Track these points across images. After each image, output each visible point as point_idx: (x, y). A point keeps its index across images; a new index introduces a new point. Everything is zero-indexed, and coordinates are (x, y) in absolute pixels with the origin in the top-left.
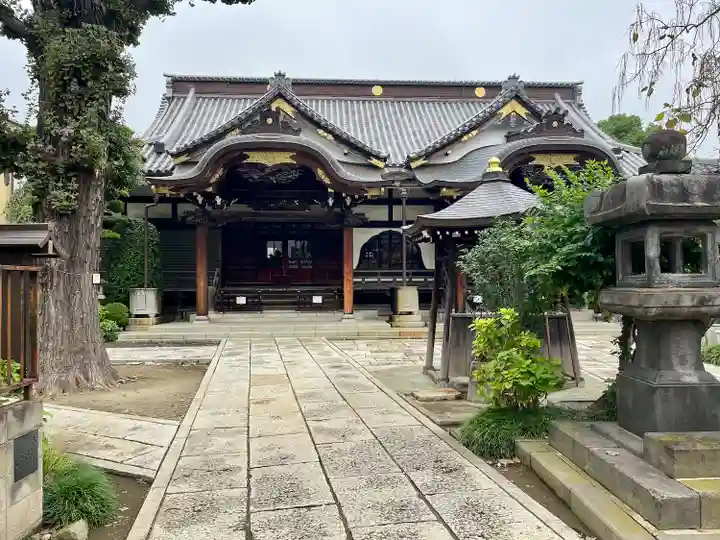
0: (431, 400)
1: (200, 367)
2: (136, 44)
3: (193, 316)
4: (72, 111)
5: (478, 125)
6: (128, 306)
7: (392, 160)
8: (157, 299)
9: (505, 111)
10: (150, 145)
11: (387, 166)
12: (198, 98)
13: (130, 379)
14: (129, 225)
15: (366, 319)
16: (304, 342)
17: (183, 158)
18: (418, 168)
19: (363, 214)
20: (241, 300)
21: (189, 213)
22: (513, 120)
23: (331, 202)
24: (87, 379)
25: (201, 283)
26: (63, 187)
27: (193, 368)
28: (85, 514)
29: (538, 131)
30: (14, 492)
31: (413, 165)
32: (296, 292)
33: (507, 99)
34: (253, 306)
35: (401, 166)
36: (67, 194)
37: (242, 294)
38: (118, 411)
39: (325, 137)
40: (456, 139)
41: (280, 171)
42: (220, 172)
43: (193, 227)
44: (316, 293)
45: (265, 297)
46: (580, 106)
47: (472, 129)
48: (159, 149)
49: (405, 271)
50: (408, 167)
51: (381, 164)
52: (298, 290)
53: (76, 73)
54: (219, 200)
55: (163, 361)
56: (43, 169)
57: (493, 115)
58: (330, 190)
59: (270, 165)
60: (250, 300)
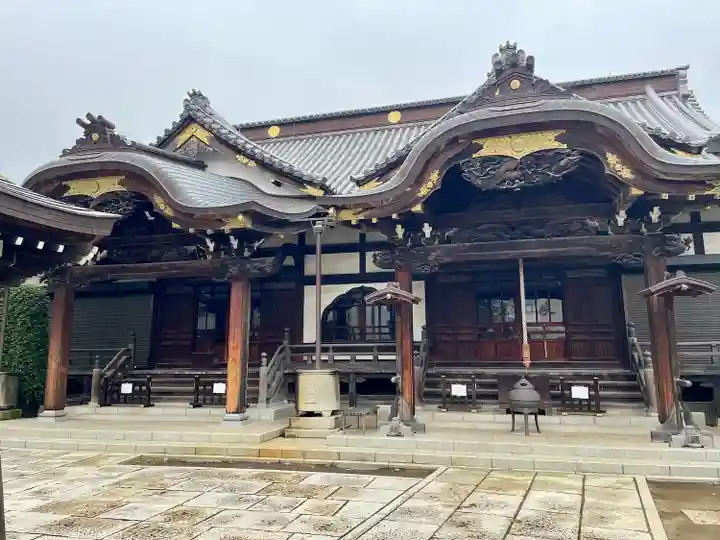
39: (245, 164)
59: (95, 196)
60: (137, 388)
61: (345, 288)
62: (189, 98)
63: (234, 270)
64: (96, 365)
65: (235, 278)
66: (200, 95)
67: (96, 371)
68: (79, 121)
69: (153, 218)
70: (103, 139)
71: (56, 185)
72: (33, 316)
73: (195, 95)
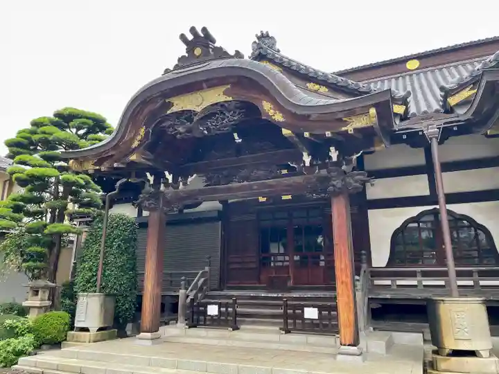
39: (316, 92)
41: (212, 115)
42: (142, 131)
59: (198, 109)
60: (223, 309)
61: (415, 211)
62: (257, 41)
63: (338, 183)
64: (182, 287)
65: (337, 193)
66: (268, 36)
67: (182, 292)
68: (183, 37)
69: (240, 141)
70: (205, 54)
71: (160, 102)
72: (125, 241)
73: (264, 37)
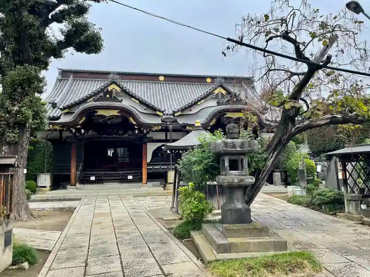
0: (169, 220)
1: (71, 211)
2: (47, 70)
3: (69, 187)
4: (18, 100)
5: (205, 97)
6: (36, 182)
7: (167, 112)
8: (51, 178)
9: (216, 92)
10: (49, 103)
11: (164, 114)
12: (74, 80)
13: (39, 216)
14: (38, 142)
15: (154, 186)
16: (121, 198)
17: (66, 111)
18: (178, 116)
19: (152, 137)
20: (93, 178)
21: (68, 137)
22: (220, 96)
23: (137, 132)
24: (20, 216)
25: (73, 170)
26: (12, 132)
27: (67, 211)
28: (27, 260)
29: (228, 102)
30: (4, 251)
31: (176, 115)
32: (120, 174)
33: (217, 87)
34: (99, 181)
35: (171, 114)
36: (14, 135)
37: (93, 175)
38: (35, 229)
39: (135, 101)
40: (195, 104)
41: (112, 118)
42: (84, 119)
43: (70, 143)
44: (129, 174)
45: (104, 176)
46: (253, 88)
47: (202, 99)
48: (54, 105)
49: (171, 163)
50: (174, 115)
51: (161, 114)
52: (121, 172)
53: (21, 84)
54: (83, 131)
55: (54, 208)
56: (3, 124)
57: (211, 93)
58: (136, 127)
59: (107, 116)
60: (97, 178)
